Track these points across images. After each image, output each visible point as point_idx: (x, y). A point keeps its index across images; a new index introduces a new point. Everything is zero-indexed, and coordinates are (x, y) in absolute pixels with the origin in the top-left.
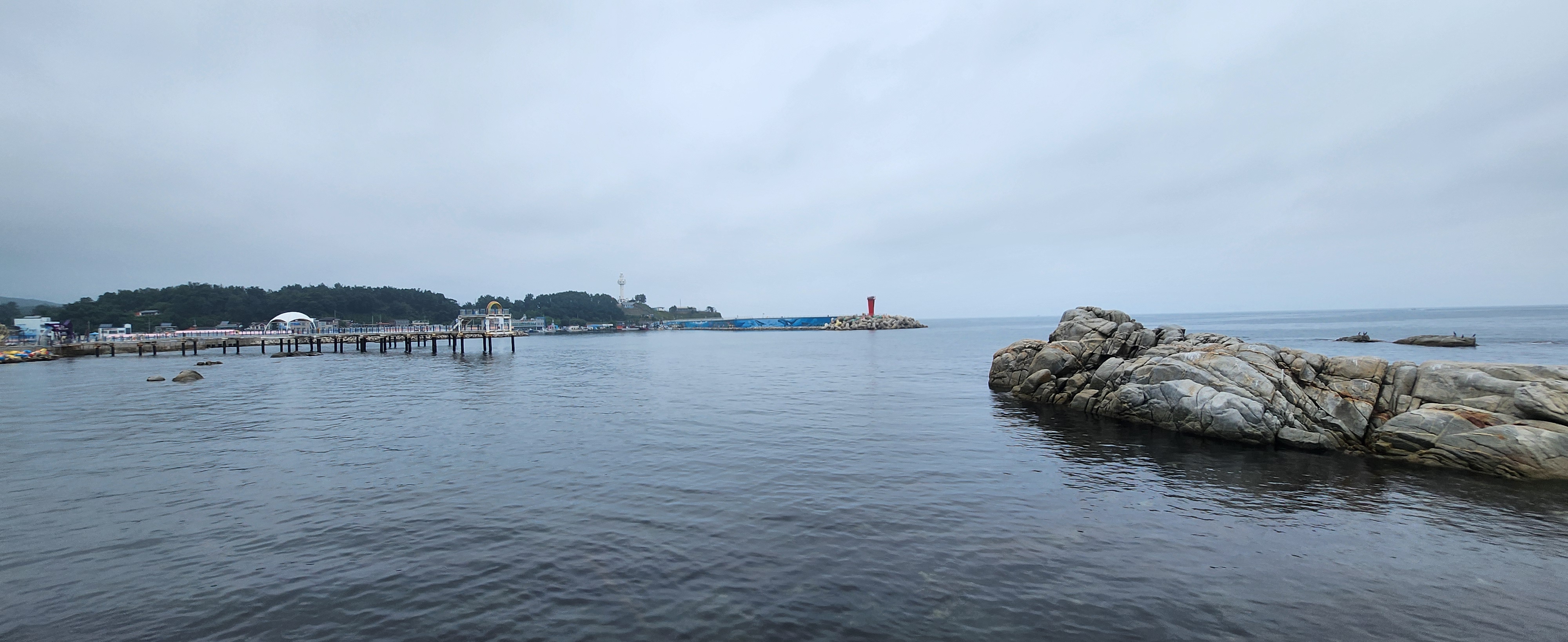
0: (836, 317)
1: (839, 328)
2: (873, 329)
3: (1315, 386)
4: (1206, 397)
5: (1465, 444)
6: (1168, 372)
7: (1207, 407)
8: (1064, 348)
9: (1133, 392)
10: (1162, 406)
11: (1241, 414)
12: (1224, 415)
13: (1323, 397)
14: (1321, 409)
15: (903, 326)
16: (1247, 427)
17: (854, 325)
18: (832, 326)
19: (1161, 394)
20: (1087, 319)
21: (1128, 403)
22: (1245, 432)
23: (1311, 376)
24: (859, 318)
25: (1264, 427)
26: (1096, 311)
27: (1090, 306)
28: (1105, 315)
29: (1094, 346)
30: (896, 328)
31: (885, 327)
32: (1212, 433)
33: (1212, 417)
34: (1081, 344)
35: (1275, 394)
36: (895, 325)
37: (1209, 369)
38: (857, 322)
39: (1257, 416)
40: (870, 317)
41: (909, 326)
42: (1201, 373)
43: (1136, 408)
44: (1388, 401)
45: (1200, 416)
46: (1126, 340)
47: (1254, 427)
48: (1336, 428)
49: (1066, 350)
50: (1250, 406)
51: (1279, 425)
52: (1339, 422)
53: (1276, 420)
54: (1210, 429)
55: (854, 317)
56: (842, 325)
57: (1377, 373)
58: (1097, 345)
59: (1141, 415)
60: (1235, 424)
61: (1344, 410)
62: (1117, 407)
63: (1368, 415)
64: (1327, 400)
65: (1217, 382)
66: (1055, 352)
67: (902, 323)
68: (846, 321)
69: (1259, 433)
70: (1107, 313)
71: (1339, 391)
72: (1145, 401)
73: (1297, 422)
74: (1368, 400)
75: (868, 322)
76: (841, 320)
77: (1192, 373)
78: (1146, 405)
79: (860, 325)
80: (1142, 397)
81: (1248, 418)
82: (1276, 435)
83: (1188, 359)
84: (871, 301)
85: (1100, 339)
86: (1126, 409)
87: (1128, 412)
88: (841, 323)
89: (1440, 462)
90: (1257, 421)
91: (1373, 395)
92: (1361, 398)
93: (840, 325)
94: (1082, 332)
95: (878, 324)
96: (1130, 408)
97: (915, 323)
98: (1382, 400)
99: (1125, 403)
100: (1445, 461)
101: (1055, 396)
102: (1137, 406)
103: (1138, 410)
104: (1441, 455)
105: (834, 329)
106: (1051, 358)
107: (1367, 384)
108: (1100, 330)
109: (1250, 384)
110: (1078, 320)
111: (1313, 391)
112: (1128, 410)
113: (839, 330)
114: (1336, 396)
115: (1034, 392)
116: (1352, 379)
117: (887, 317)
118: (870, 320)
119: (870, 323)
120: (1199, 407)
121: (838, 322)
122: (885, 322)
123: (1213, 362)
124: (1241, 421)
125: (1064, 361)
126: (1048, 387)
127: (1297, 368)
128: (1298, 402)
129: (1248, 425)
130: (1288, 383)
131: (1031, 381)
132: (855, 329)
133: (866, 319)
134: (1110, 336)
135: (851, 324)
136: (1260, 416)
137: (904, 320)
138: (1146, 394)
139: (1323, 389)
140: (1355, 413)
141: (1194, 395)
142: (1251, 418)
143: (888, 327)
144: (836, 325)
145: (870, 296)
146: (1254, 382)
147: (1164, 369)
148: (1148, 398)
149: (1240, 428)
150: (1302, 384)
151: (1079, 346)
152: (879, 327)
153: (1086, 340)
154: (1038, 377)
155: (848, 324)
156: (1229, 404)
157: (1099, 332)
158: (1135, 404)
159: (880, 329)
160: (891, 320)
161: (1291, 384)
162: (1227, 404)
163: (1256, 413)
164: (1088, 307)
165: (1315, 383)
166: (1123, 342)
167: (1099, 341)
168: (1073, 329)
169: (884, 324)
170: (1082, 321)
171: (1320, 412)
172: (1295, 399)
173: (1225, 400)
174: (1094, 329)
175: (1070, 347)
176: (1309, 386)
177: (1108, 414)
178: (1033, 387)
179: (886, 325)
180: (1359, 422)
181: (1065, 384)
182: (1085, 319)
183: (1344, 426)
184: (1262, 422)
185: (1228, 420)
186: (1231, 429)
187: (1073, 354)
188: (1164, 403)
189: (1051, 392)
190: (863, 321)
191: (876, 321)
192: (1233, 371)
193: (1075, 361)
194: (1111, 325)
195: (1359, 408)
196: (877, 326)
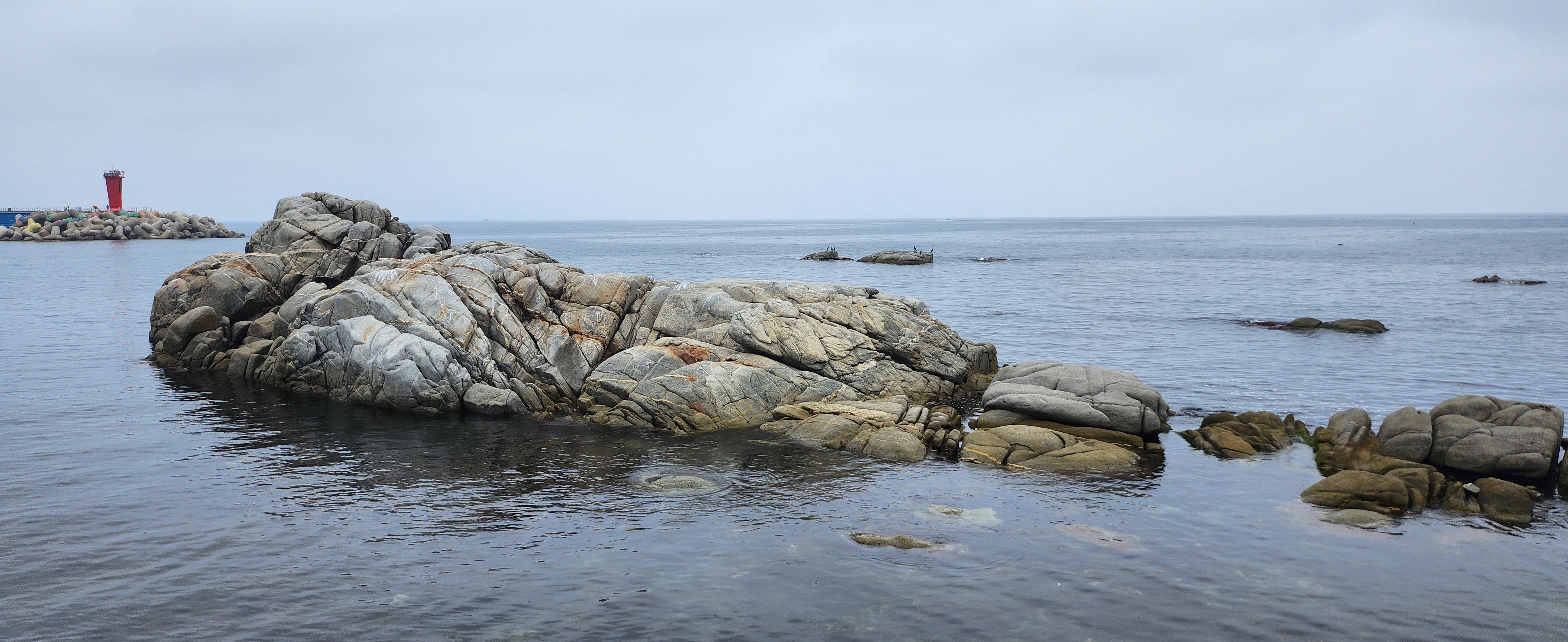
0: (29, 214)
1: (36, 235)
2: (117, 238)
3: (543, 318)
4: (382, 344)
5: (656, 390)
6: (350, 303)
7: (379, 359)
8: (248, 267)
9: (300, 341)
10: (335, 363)
11: (418, 366)
12: (397, 370)
13: (547, 333)
14: (541, 353)
15: (187, 233)
16: (423, 388)
17: (72, 230)
18: (17, 232)
19: (338, 341)
20: (306, 214)
21: (294, 360)
22: (421, 396)
23: (540, 303)
24: (83, 215)
25: (445, 387)
26: (329, 201)
27: (321, 190)
28: (344, 208)
29: (305, 262)
30: (171, 237)
31: (145, 234)
32: (383, 401)
33: (384, 375)
34: (282, 259)
35: (473, 334)
36: (168, 231)
37: (399, 297)
38: (79, 223)
39: (438, 369)
40: (110, 213)
41: (201, 233)
42: (388, 306)
43: (305, 368)
44: (625, 337)
45: (370, 375)
46: (358, 251)
47: (434, 387)
48: (551, 379)
49: (253, 270)
50: (432, 355)
51: (467, 381)
52: (553, 371)
53: (464, 374)
54: (381, 395)
55: (72, 214)
56: (43, 230)
57: (616, 297)
58: (310, 260)
59: (311, 380)
60: (409, 384)
61: (567, 352)
62: (281, 369)
63: (591, 359)
64: (550, 340)
65: (404, 317)
66: (231, 273)
67: (185, 228)
68: (52, 221)
69: (438, 396)
70: (347, 204)
71: (569, 325)
72: (318, 355)
73: (498, 376)
74: (597, 337)
75: (106, 225)
76: (41, 220)
77: (376, 303)
78: (319, 362)
79: (85, 230)
80: (313, 349)
81: (428, 374)
82: (461, 398)
83: (377, 281)
84: (114, 182)
85: (318, 249)
86: (291, 371)
87: (294, 376)
88: (39, 225)
89: (625, 418)
90: (439, 378)
91: (604, 330)
92: (591, 334)
93: (36, 231)
94: (290, 238)
95: (128, 228)
96: (297, 368)
97: (214, 228)
98: (618, 336)
99: (290, 360)
100: (632, 417)
101: (216, 353)
102: (306, 364)
103: (307, 370)
104: (629, 409)
105: (23, 238)
106: (222, 286)
107: (601, 312)
108: (319, 233)
109: (443, 319)
110: (290, 215)
111: (539, 326)
112: (295, 372)
113: (34, 239)
114: (563, 332)
115: (183, 350)
116: (588, 306)
117: (151, 215)
118: (110, 221)
119: (109, 227)
120: (371, 361)
121: (32, 224)
122: (146, 224)
123: (407, 285)
124: (416, 379)
125: (245, 289)
126: (205, 339)
127: (519, 292)
128: (510, 345)
129: (426, 384)
130: (500, 316)
131: (176, 329)
132: (74, 239)
133: (101, 217)
134: (337, 246)
135: (63, 227)
136: (441, 369)
137: (190, 222)
138: (321, 343)
139: (551, 323)
140: (578, 357)
141: (369, 338)
142: (432, 373)
143: (152, 236)
144: (27, 230)
145: (110, 169)
146: (448, 315)
147: (345, 299)
148: (323, 348)
149: (414, 390)
150: (526, 316)
151: (279, 262)
152: (131, 235)
153: (292, 252)
154: (188, 322)
155: (56, 229)
156: (407, 353)
157: (319, 238)
158: (303, 363)
159: (136, 237)
160: (160, 220)
161: (507, 317)
162: (403, 353)
163: (438, 364)
164: (316, 194)
165: (543, 313)
166: (352, 255)
167: (316, 254)
168: (278, 232)
169: (143, 228)
170: (295, 218)
171: (537, 358)
172: (506, 340)
173: (402, 347)
174: (312, 233)
175: (261, 264)
176: (536, 319)
177: (270, 381)
178: (180, 340)
179: (149, 231)
180: (579, 369)
181: (244, 331)
182: (302, 215)
183: (559, 377)
184: (446, 378)
185: (400, 378)
186: (403, 392)
187: (265, 278)
188: (339, 357)
189: (210, 347)
190: (93, 223)
191: (123, 222)
192: (429, 299)
193: (269, 289)
194: (341, 224)
195: (584, 349)
196: (126, 233)
